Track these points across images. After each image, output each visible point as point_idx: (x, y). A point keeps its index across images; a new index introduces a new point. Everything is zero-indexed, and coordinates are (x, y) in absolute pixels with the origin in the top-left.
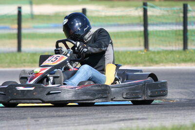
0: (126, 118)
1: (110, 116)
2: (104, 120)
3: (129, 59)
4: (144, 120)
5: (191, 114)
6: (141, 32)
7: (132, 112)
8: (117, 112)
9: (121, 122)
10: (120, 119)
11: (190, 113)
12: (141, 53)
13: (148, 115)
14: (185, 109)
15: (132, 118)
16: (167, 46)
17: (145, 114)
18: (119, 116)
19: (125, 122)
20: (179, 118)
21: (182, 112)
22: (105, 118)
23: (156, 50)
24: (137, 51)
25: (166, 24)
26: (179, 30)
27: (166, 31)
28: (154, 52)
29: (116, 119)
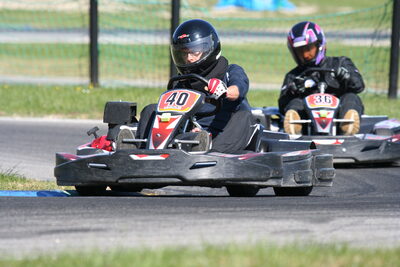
0: (64, 228)
1: (29, 221)
2: (19, 230)
3: (58, 103)
4: (101, 233)
5: (195, 224)
6: (83, 46)
7: (74, 214)
8: (43, 214)
9: (54, 236)
10: (51, 228)
11: (192, 221)
12: (84, 91)
13: (107, 223)
14: (181, 213)
15: (74, 227)
16: (135, 78)
17: (102, 220)
18: (49, 222)
19: (62, 235)
20: (172, 231)
21: (176, 218)
22: (20, 225)
23: (114, 86)
24: (75, 87)
25: (135, 31)
26: (163, 47)
27: (127, 47)
28: (110, 90)
29: (42, 228)
